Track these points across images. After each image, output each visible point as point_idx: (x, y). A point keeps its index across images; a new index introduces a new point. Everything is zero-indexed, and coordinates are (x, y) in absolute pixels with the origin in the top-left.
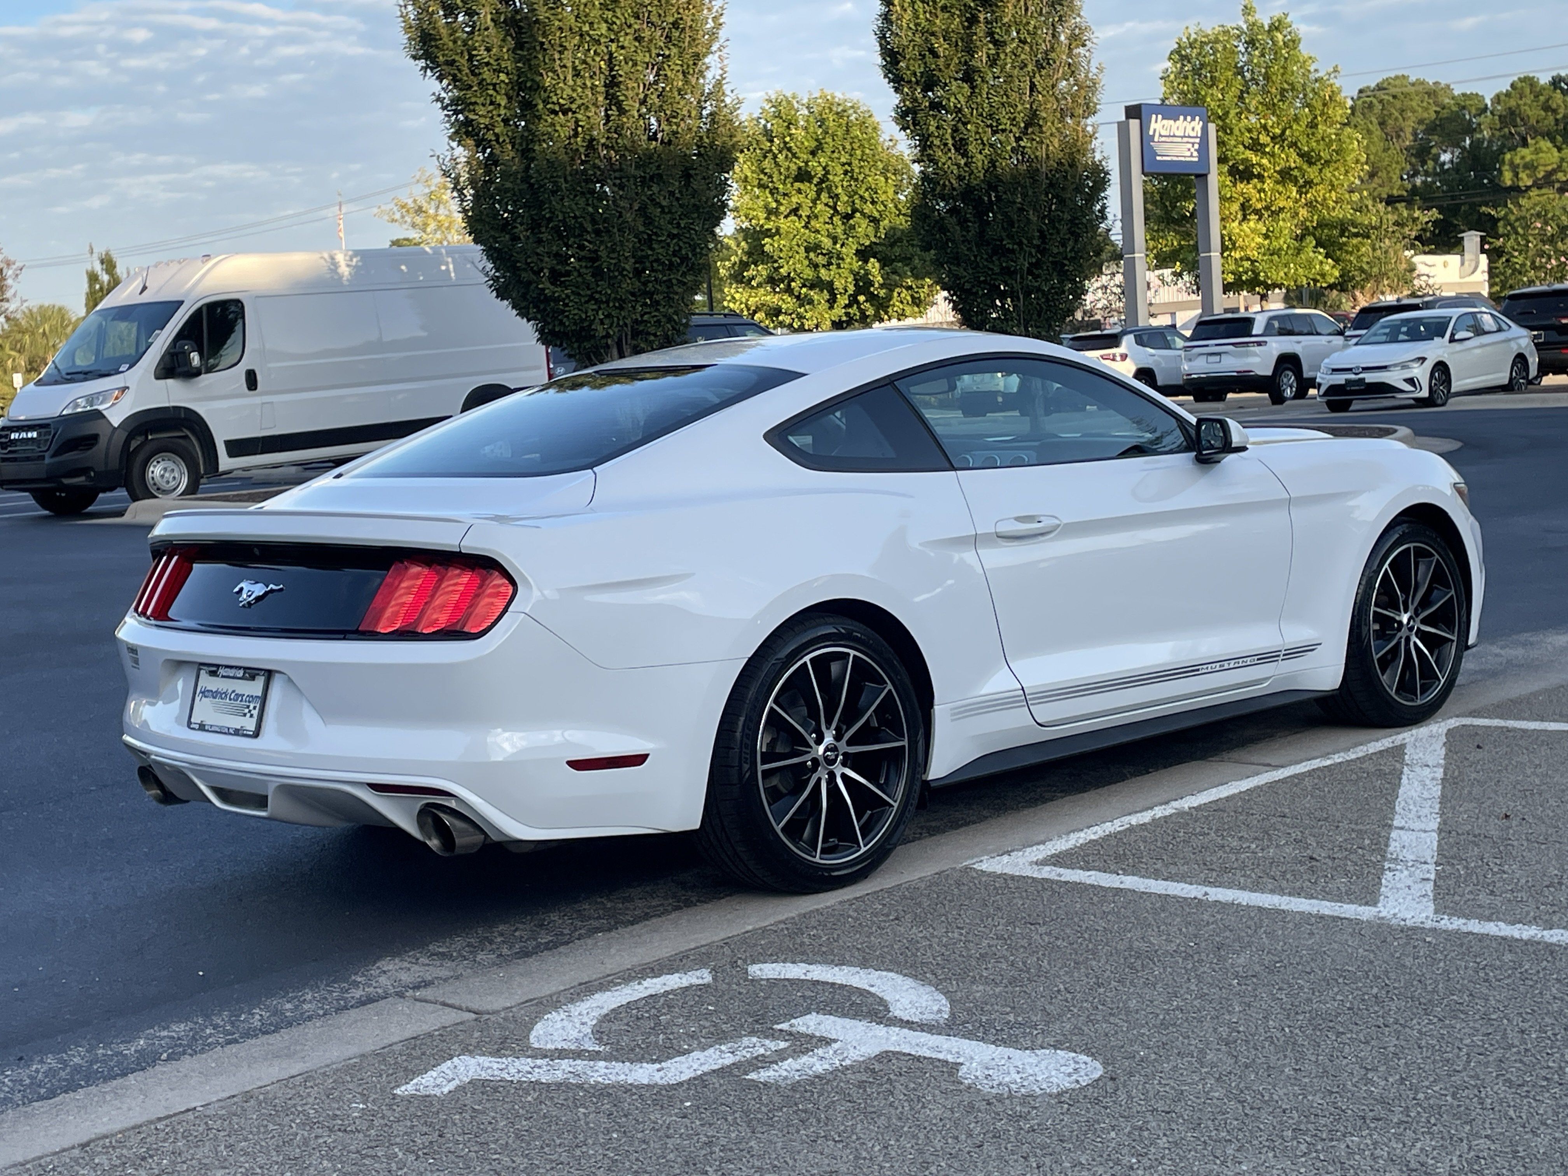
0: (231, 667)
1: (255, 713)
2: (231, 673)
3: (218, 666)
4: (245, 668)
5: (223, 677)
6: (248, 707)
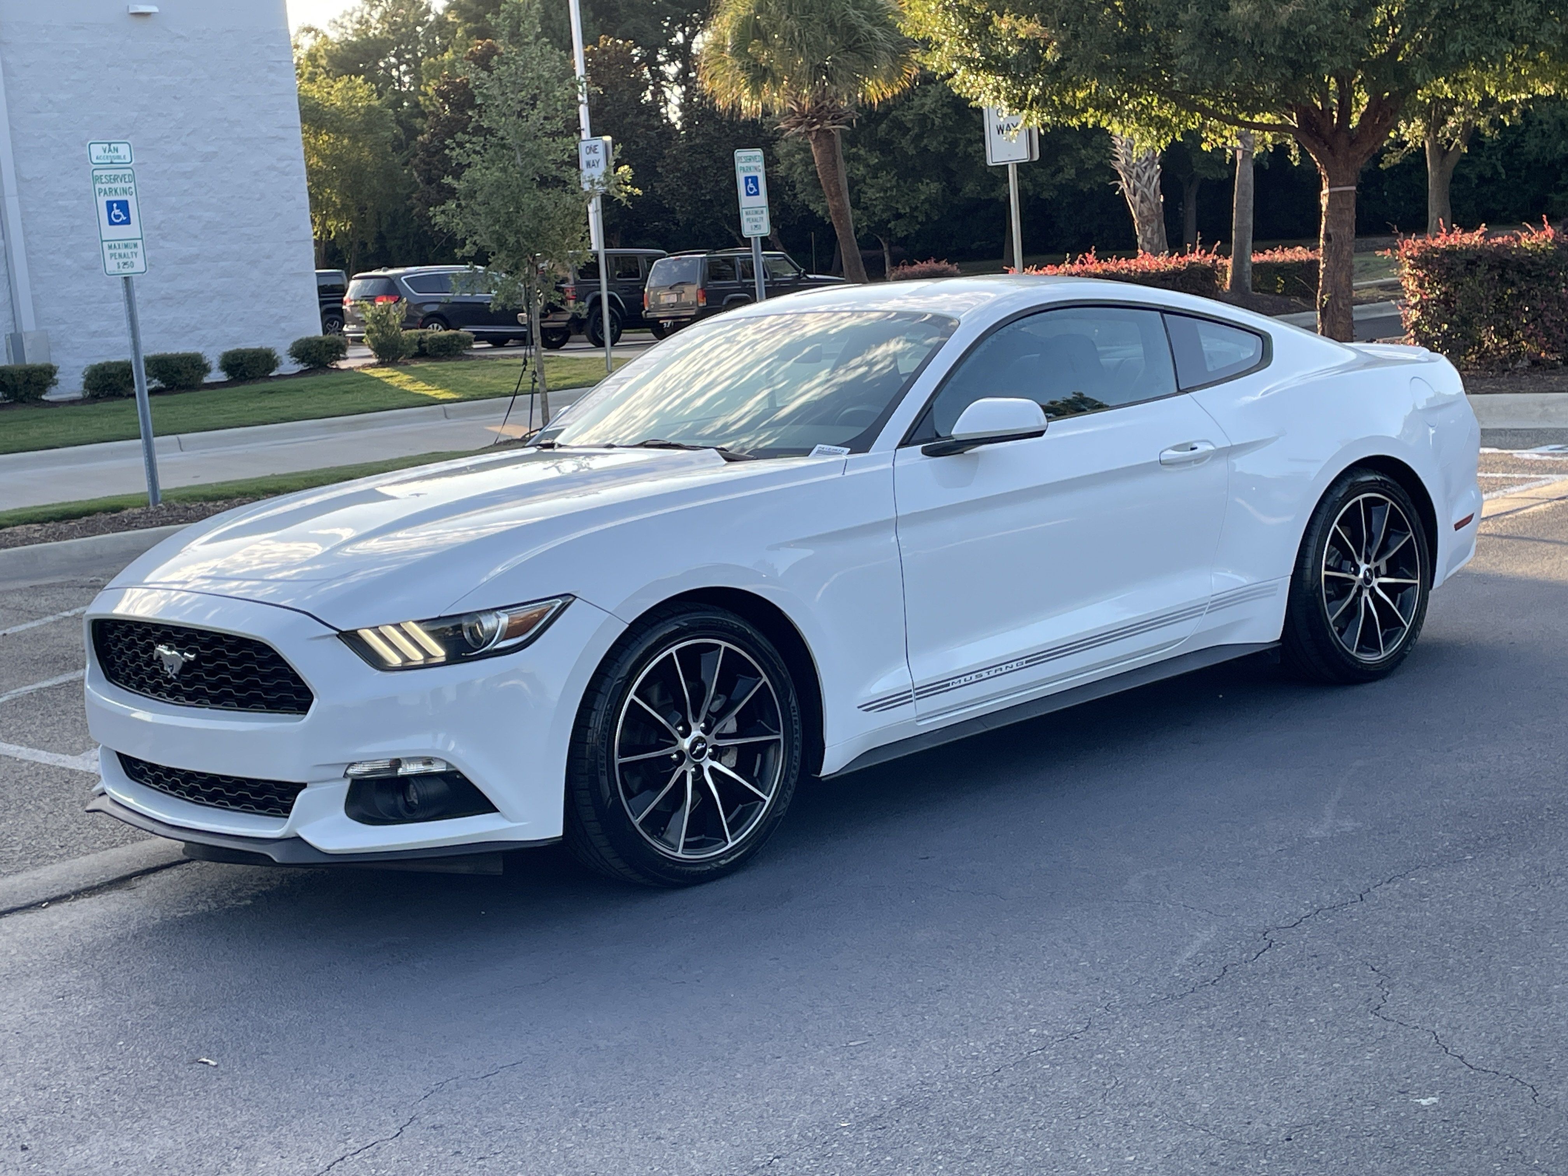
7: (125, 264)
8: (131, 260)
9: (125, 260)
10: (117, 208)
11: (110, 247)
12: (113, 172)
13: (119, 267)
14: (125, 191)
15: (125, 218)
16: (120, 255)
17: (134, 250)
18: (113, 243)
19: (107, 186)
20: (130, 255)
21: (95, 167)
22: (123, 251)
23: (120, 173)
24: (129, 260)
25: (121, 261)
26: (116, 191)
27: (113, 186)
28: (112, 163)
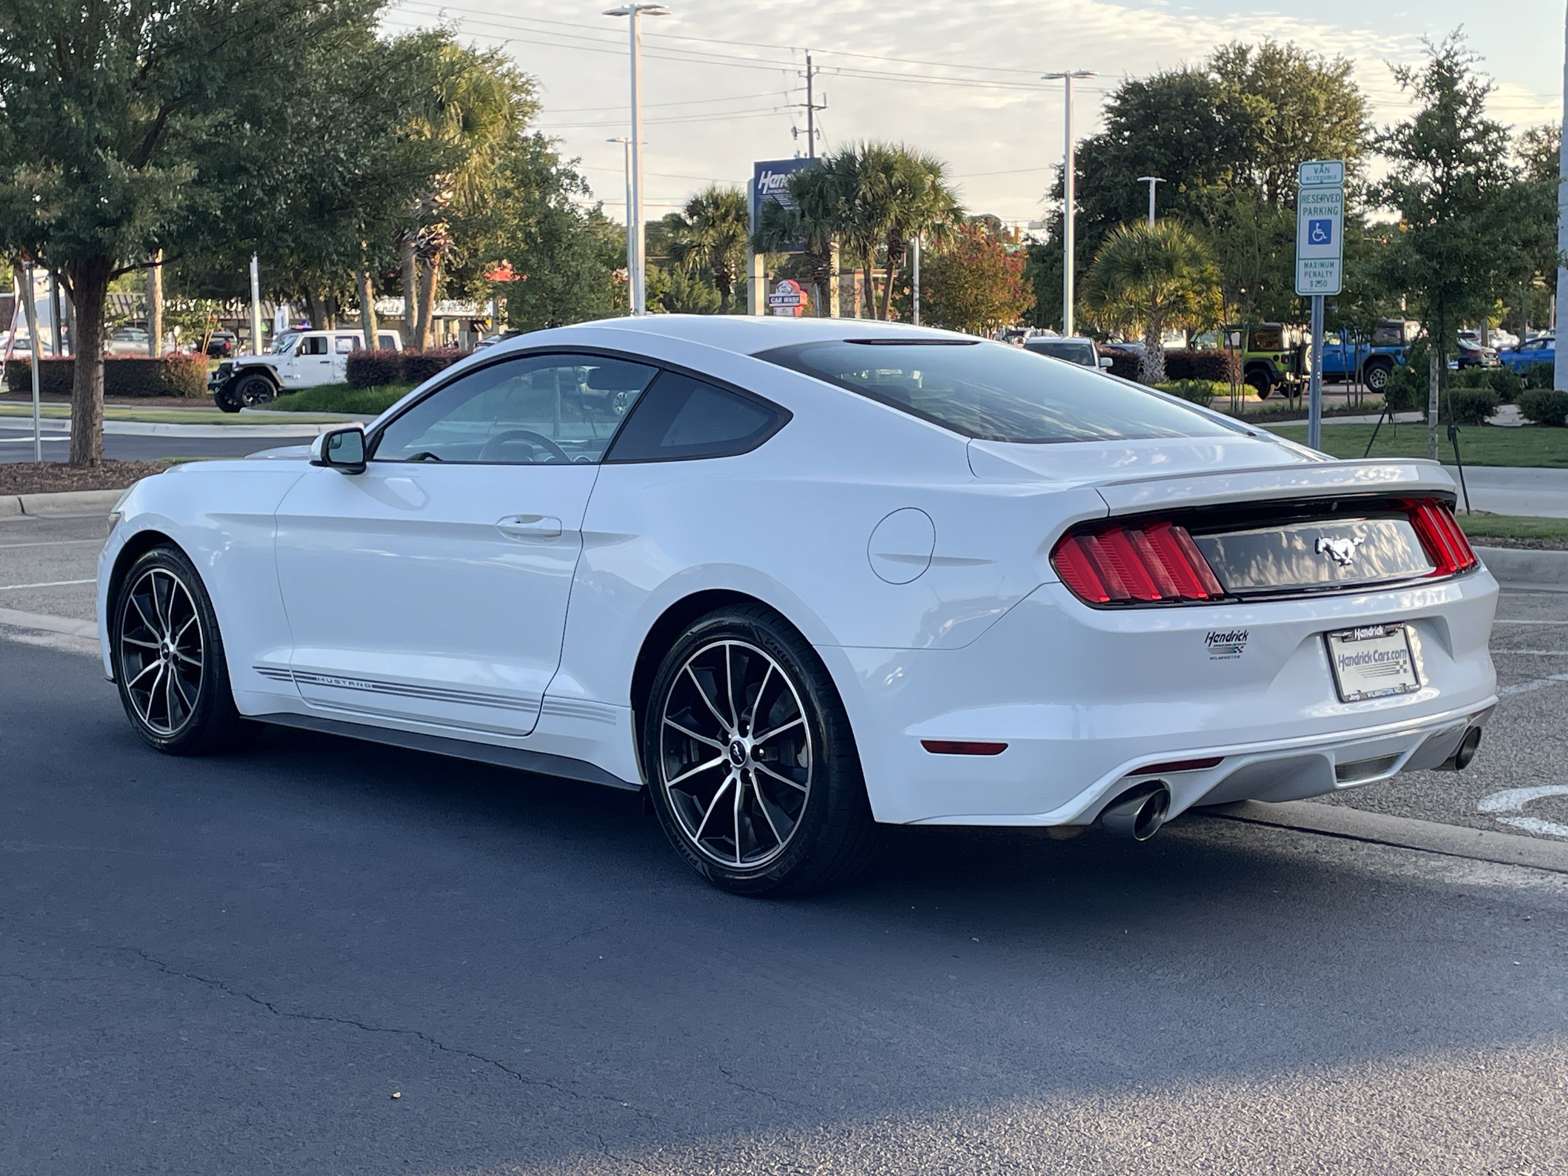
0: (1367, 627)
1: (1408, 666)
2: (1370, 632)
3: (1352, 629)
4: (1384, 625)
5: (1362, 639)
6: (1398, 663)
7: (1319, 282)
8: (1325, 278)
9: (1319, 279)
10: (1319, 228)
11: (1306, 265)
12: (1320, 192)
13: (1312, 285)
14: (1330, 211)
15: (1325, 238)
16: (1315, 274)
17: (1330, 269)
18: (1309, 262)
19: (1312, 206)
20: (1325, 274)
21: (1304, 187)
22: (1317, 270)
23: (1328, 192)
24: (1323, 279)
25: (1314, 279)
26: (1321, 211)
27: (1319, 206)
28: (1322, 183)
